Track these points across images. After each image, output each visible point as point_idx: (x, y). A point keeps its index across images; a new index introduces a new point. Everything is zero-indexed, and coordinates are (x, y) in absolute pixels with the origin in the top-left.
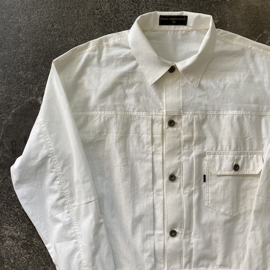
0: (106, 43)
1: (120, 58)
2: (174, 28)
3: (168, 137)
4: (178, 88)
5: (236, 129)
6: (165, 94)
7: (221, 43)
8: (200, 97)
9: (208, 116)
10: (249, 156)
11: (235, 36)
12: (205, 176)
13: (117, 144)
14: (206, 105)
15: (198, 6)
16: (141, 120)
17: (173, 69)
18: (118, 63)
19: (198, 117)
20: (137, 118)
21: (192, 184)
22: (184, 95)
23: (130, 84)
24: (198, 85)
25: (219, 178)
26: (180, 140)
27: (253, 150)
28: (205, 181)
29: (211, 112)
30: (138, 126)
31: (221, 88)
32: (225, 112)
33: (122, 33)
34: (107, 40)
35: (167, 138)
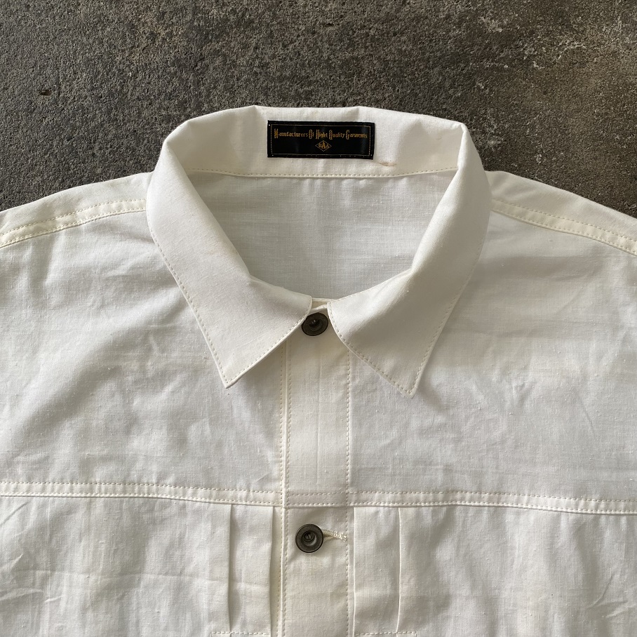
0: (67, 218)
1: (115, 278)
2: (326, 169)
3: (293, 597)
4: (340, 394)
6: (289, 418)
7: (511, 224)
8: (424, 432)
9: (458, 513)
11: (564, 201)
13: (90, 615)
14: (448, 469)
15: (424, 83)
16: (189, 519)
17: (316, 324)
18: (110, 293)
19: (418, 516)
20: (174, 509)
22: (361, 425)
23: (150, 375)
24: (414, 390)
26: (345, 609)
29: (468, 495)
30: (179, 543)
31: (508, 404)
32: (526, 497)
33: (128, 183)
34: (69, 208)
35: (289, 602)
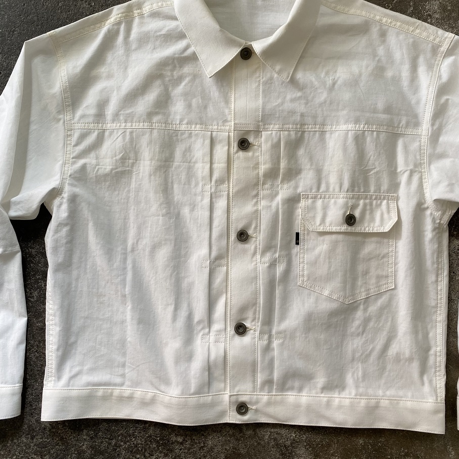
0: (139, 11)
1: (160, 36)
3: (237, 168)
4: (257, 84)
5: (352, 155)
6: (235, 94)
7: (329, 11)
8: (292, 100)
9: (306, 134)
10: (374, 202)
12: (298, 234)
13: (152, 177)
14: (302, 115)
16: (193, 139)
17: (246, 53)
18: (158, 43)
19: (289, 135)
20: (186, 135)
21: (275, 247)
22: (265, 97)
23: (175, 78)
24: (289, 79)
25: (322, 238)
26: (258, 174)
27: (382, 192)
28: (297, 243)
29: (310, 126)
30: (189, 150)
31: (328, 86)
32: (335, 126)
35: (235, 170)
